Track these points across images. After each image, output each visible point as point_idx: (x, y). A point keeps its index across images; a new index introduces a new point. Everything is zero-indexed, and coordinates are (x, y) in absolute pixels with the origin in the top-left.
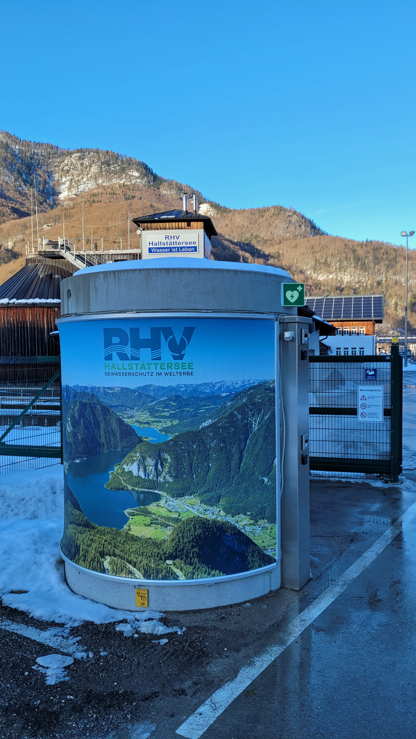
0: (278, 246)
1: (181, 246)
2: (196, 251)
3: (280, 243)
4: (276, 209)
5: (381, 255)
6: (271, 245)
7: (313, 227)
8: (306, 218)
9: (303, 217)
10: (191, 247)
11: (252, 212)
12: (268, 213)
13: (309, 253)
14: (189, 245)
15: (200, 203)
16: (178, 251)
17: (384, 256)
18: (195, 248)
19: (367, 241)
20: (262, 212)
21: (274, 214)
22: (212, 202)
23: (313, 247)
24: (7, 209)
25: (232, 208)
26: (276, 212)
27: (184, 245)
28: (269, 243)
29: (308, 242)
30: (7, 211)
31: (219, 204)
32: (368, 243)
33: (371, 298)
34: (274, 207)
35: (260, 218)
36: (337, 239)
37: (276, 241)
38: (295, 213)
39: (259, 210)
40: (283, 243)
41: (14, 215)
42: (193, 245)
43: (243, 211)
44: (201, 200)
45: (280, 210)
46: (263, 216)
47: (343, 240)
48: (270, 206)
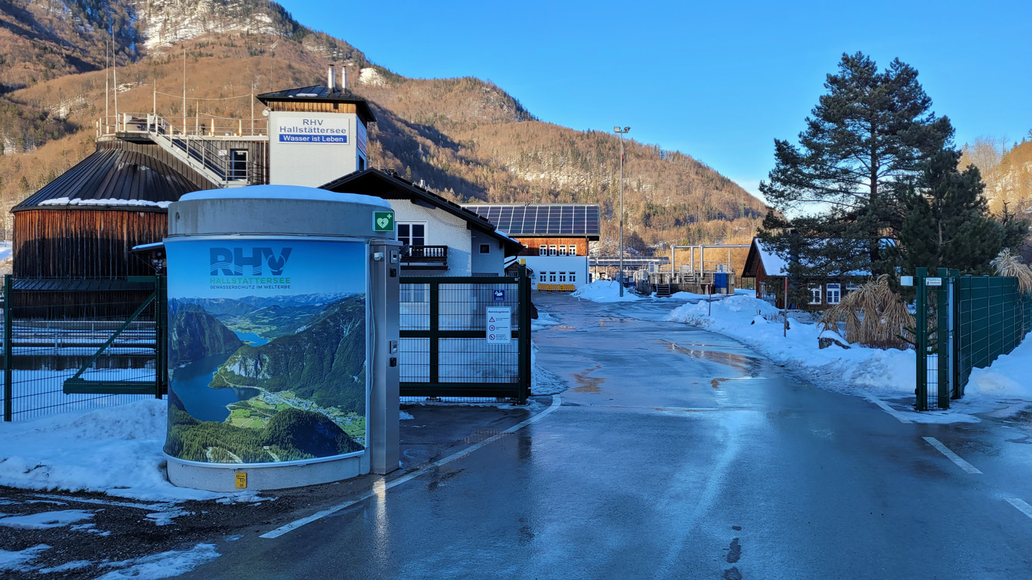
0: (471, 132)
1: (325, 134)
2: (345, 141)
3: (475, 127)
4: (469, 82)
5: (607, 150)
6: (461, 129)
7: (519, 109)
8: (509, 97)
9: (505, 95)
10: (339, 137)
11: (436, 84)
12: (457, 87)
13: (513, 143)
14: (335, 134)
15: (362, 67)
16: (321, 141)
17: (610, 152)
18: (345, 137)
19: (589, 131)
20: (450, 84)
21: (466, 88)
22: (379, 67)
23: (518, 135)
24: (60, 58)
25: (407, 77)
26: (469, 86)
27: (329, 134)
28: (460, 128)
29: (512, 128)
30: (59, 61)
31: (389, 70)
32: (590, 134)
33: (584, 208)
34: (466, 78)
35: (446, 93)
36: (549, 127)
37: (468, 125)
38: (494, 88)
39: (445, 82)
40: (478, 128)
41: (70, 67)
42: (341, 134)
43: (422, 82)
44: (363, 63)
45: (474, 83)
46: (450, 91)
47: (557, 128)
48: (460, 77)
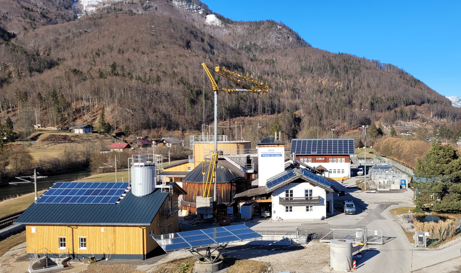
0: (272, 54)
3: (274, 51)
4: (270, 23)
5: (350, 65)
6: (266, 52)
7: (298, 38)
8: (292, 31)
9: (290, 30)
11: (250, 23)
12: (263, 26)
13: (296, 61)
15: (207, 14)
17: (352, 66)
19: (339, 53)
20: (258, 24)
21: (268, 27)
22: (217, 14)
23: (299, 57)
25: (234, 20)
26: (270, 26)
29: (295, 52)
31: (223, 16)
32: (341, 55)
34: (268, 21)
35: (257, 30)
36: (317, 51)
37: (270, 50)
38: (284, 26)
39: (256, 23)
40: (276, 52)
43: (242, 23)
44: (207, 12)
45: (272, 23)
46: (259, 28)
47: (321, 51)
48: (264, 20)
